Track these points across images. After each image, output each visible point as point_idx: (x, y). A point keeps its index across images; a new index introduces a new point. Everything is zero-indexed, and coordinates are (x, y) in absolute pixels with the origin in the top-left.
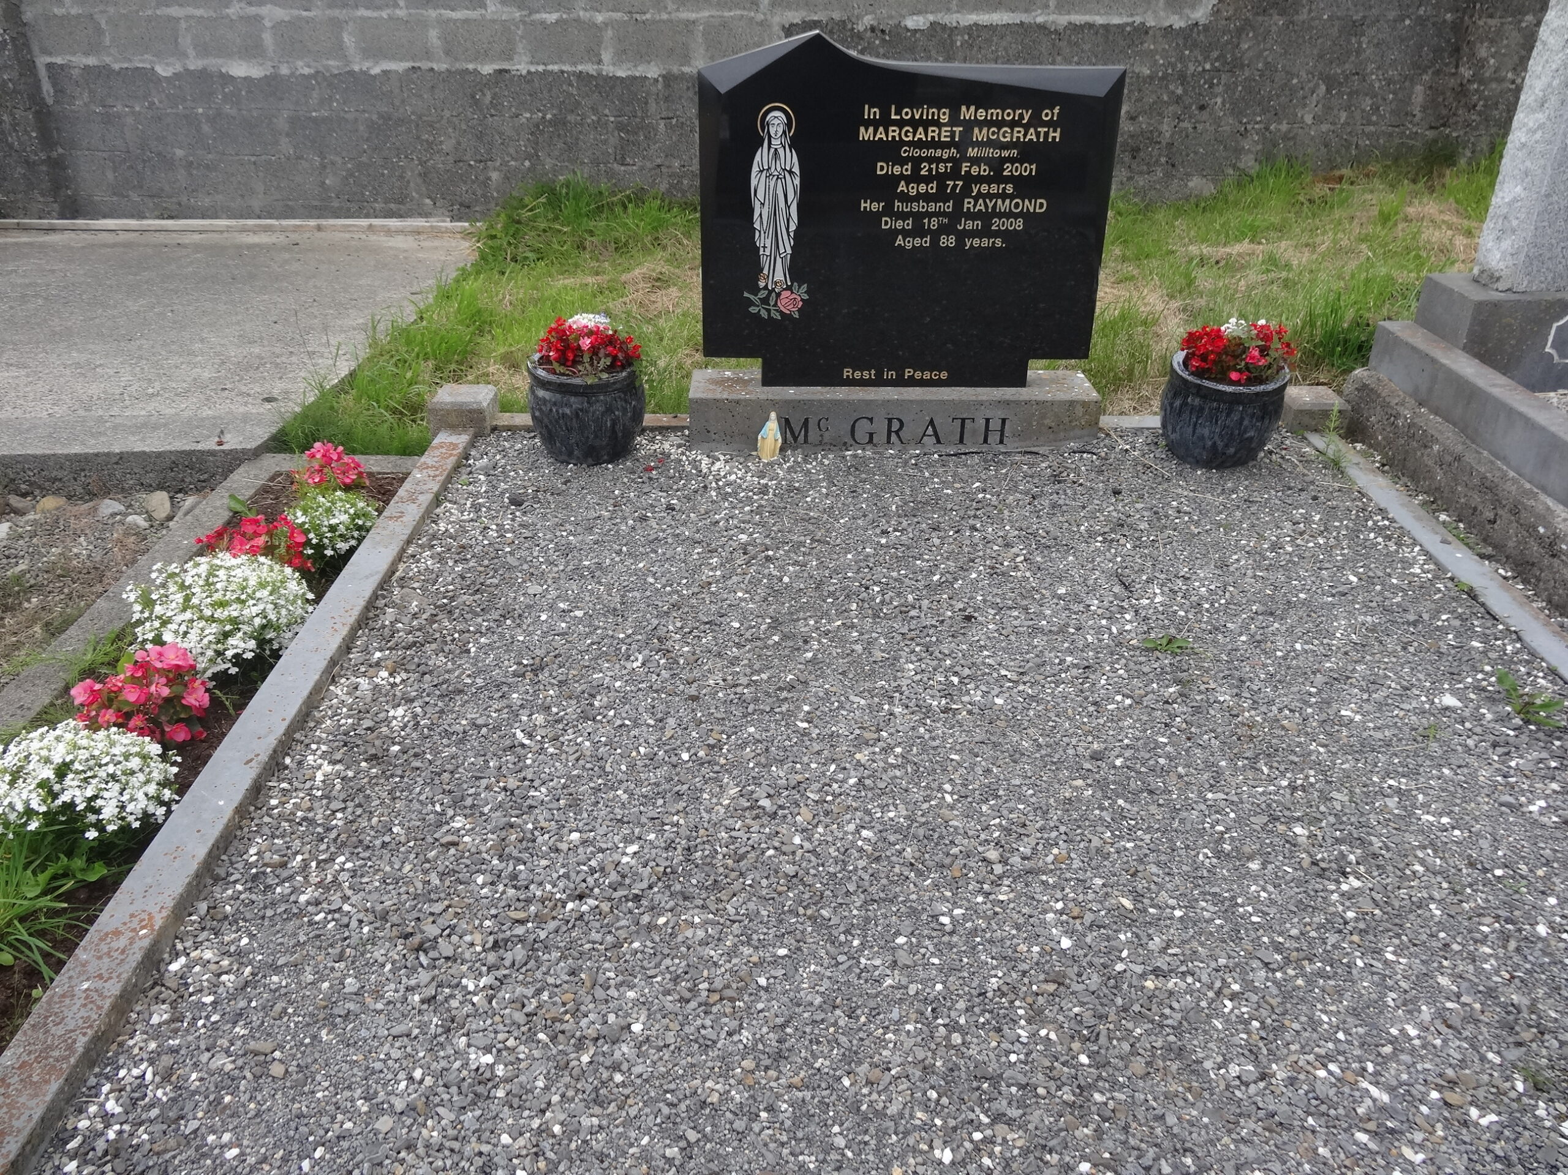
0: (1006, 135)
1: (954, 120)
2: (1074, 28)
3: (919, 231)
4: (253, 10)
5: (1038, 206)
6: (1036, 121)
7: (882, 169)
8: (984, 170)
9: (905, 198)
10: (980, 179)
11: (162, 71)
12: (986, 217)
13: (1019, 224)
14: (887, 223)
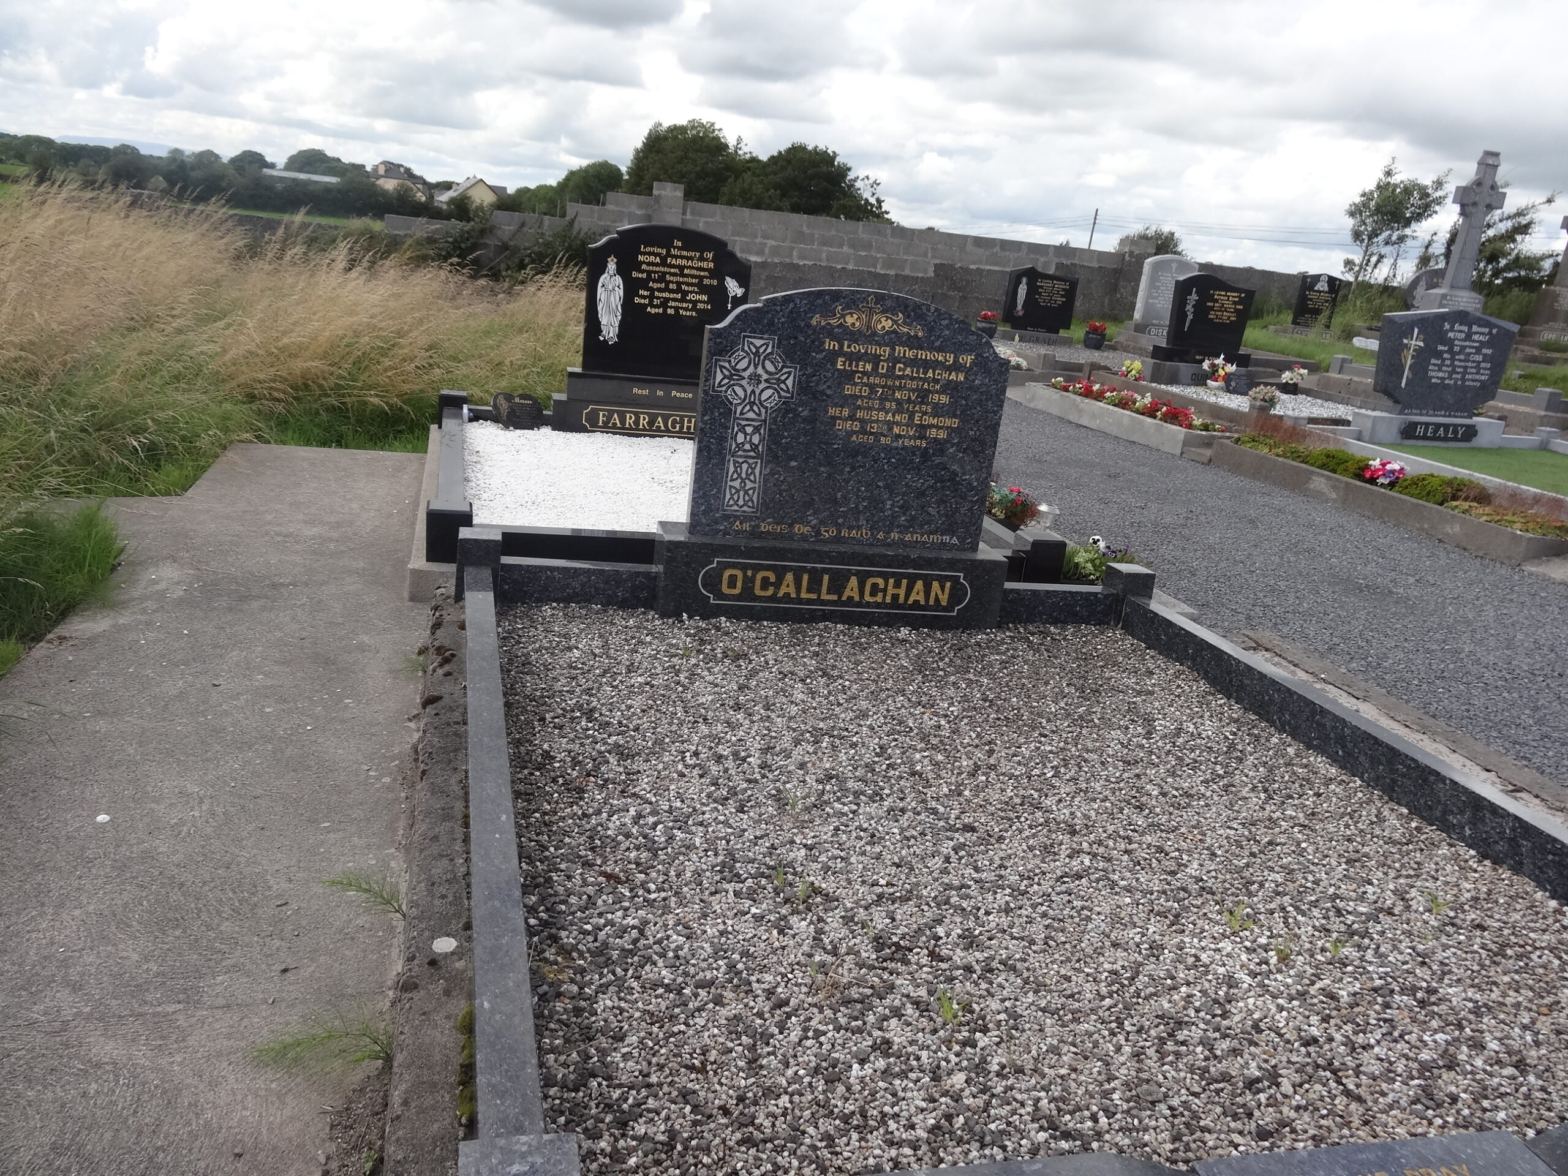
0: (1060, 286)
1: (1052, 283)
3: (1044, 302)
5: (1064, 300)
6: (1065, 284)
7: (1040, 290)
8: (1056, 292)
9: (1043, 296)
10: (1055, 294)
12: (1055, 301)
13: (1060, 302)
14: (1039, 300)
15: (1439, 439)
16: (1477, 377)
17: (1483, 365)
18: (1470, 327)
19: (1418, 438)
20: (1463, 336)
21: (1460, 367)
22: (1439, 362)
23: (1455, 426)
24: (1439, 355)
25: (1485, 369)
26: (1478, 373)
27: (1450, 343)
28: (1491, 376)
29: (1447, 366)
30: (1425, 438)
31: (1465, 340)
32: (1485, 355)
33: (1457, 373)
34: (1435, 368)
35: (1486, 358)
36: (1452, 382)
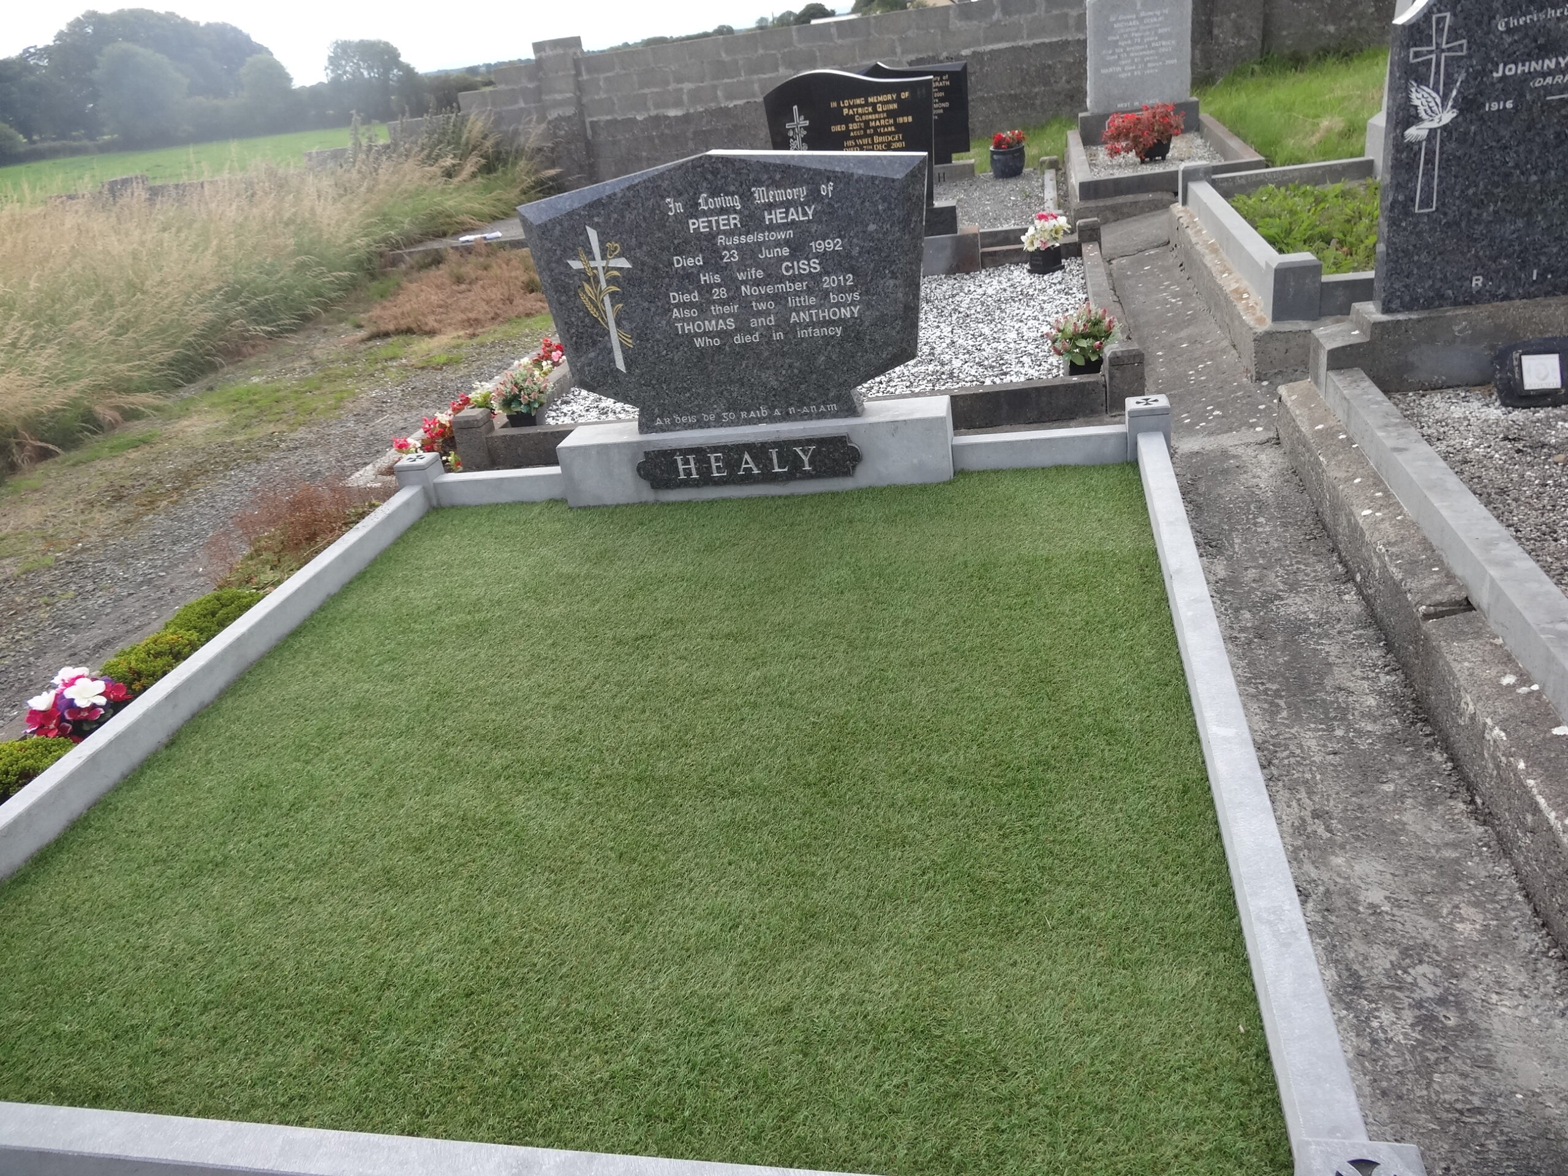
2: (1036, 45)
4: (680, 86)
5: (946, 105)
6: (941, 80)
11: (639, 118)
13: (941, 111)
15: (748, 479)
16: (826, 314)
17: (829, 282)
18: (747, 197)
19: (687, 483)
20: (734, 220)
21: (760, 298)
22: (695, 297)
23: (785, 447)
24: (688, 278)
25: (841, 290)
26: (823, 304)
27: (707, 244)
28: (866, 304)
29: (723, 303)
30: (706, 480)
31: (746, 228)
32: (823, 256)
33: (759, 314)
34: (687, 313)
35: (831, 263)
36: (756, 338)
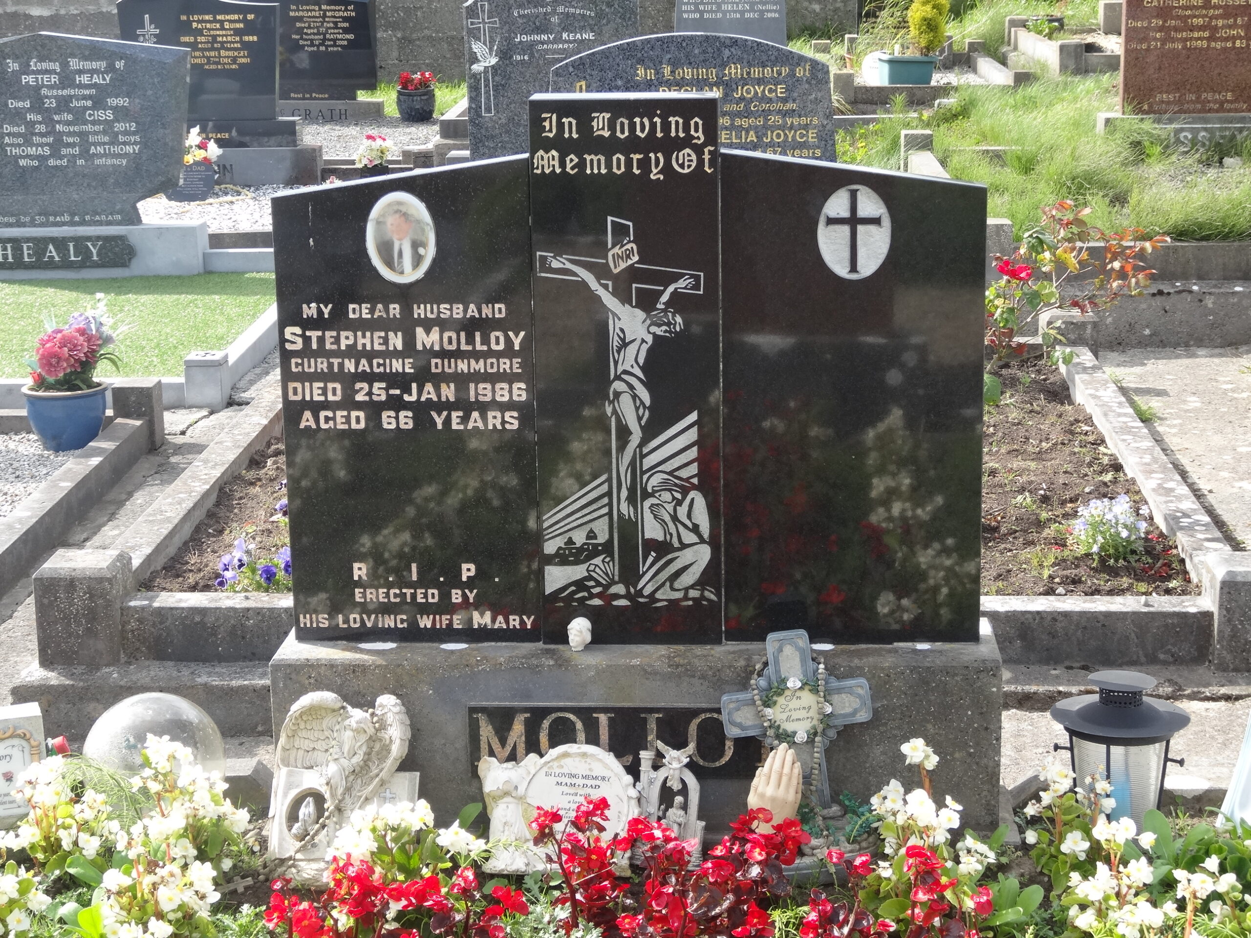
0: (337, 14)
1: (320, 9)
3: (312, 45)
5: (351, 36)
6: (346, 10)
7: (298, 25)
8: (332, 25)
9: (306, 34)
10: (330, 28)
12: (335, 40)
13: (345, 43)
14: (301, 42)
15: (51, 265)
16: (116, 149)
17: (119, 127)
18: (65, 65)
19: (4, 266)
20: (54, 79)
21: (70, 134)
22: (22, 129)
23: (80, 241)
24: (17, 116)
25: (126, 133)
26: (113, 142)
27: (35, 94)
28: (144, 144)
29: (42, 135)
30: (22, 265)
31: (63, 85)
32: (115, 109)
33: (69, 145)
34: (16, 141)
35: (121, 113)
36: (64, 162)
